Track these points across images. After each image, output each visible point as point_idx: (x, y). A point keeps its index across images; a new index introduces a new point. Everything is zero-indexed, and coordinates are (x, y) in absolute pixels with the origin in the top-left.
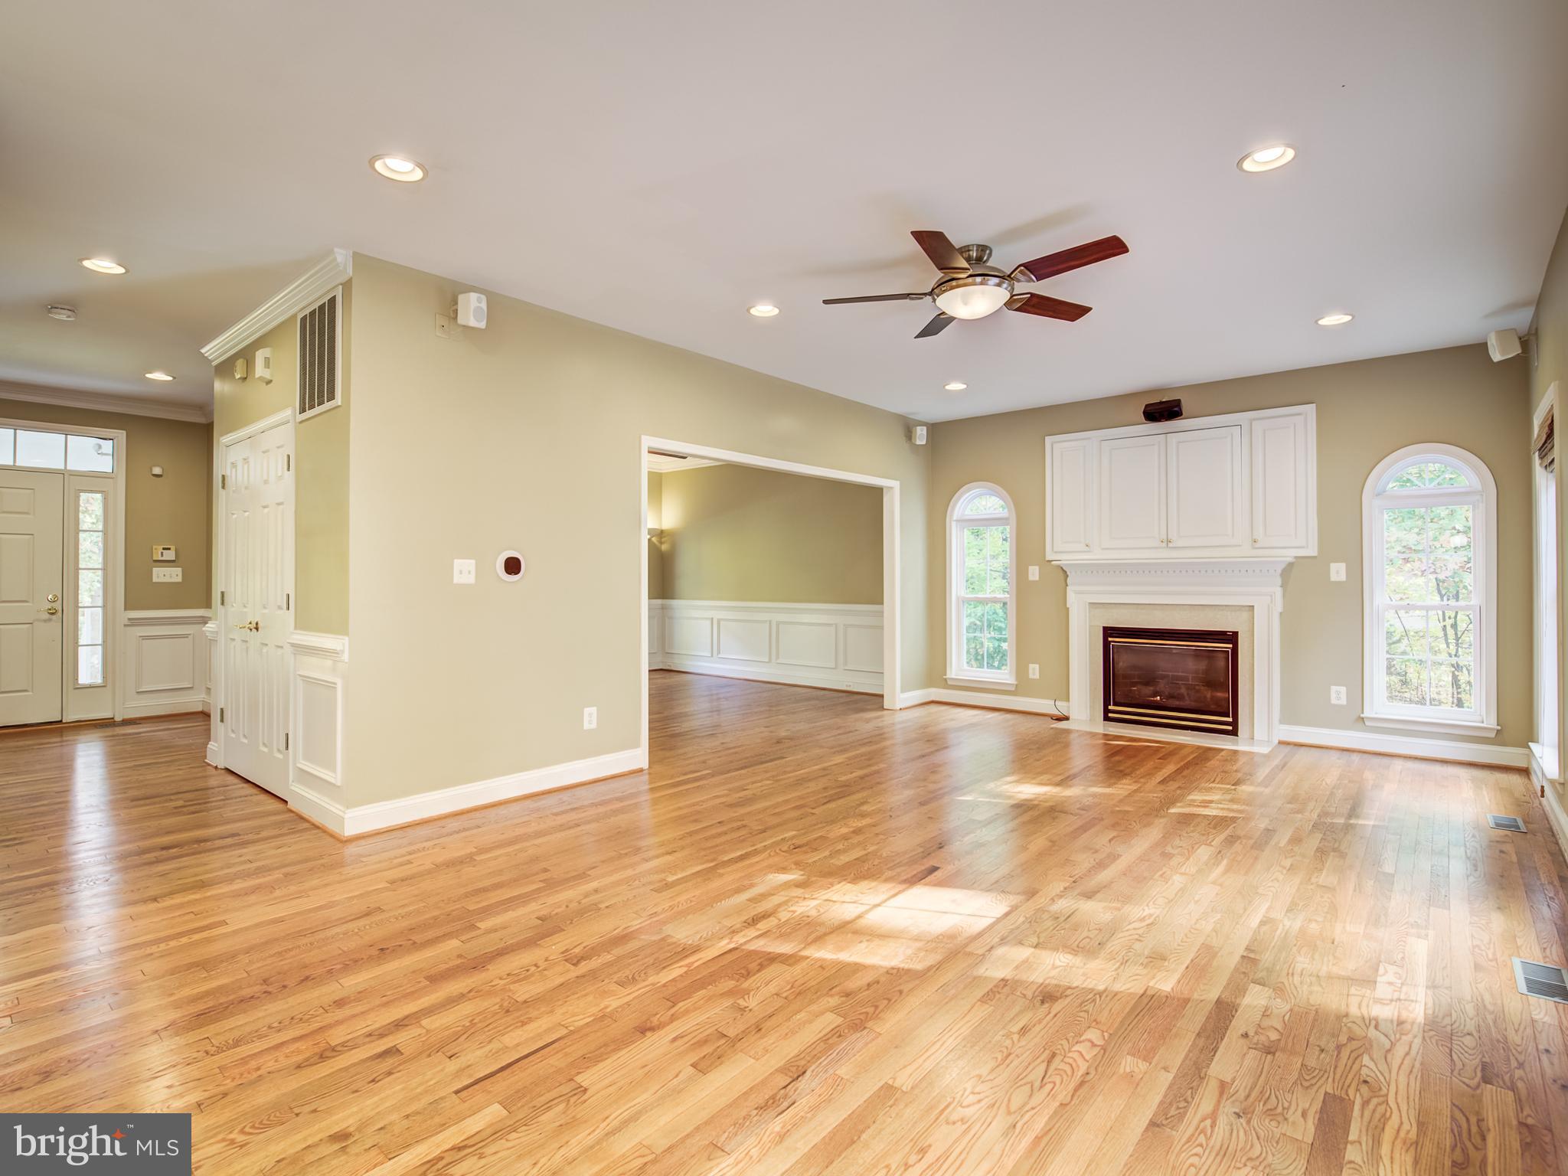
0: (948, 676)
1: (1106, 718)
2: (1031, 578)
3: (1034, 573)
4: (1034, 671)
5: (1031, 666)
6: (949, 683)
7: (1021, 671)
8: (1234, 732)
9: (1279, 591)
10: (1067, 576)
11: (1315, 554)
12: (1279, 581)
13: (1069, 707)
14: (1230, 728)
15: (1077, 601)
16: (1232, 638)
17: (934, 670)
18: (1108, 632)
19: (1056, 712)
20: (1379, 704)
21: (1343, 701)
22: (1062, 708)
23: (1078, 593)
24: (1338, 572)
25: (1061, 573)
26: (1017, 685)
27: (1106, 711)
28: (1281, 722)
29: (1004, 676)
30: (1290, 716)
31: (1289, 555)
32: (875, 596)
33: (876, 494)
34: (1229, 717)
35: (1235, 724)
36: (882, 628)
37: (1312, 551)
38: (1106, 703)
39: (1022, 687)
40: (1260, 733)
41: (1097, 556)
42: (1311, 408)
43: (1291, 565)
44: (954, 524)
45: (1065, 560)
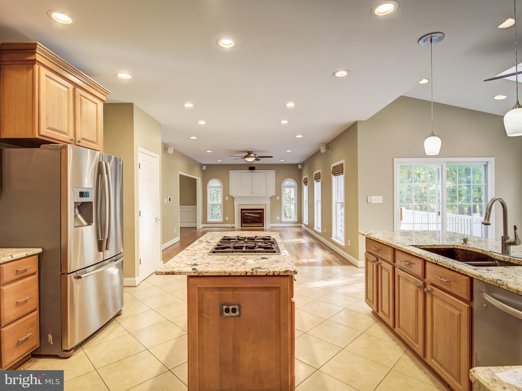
0: (207, 221)
1: (241, 226)
2: (226, 199)
3: (227, 198)
4: (227, 218)
5: (226, 217)
6: (208, 222)
7: (224, 218)
8: (263, 226)
9: (270, 201)
10: (234, 199)
11: (275, 195)
12: (270, 200)
13: (234, 225)
14: (262, 225)
15: (236, 204)
16: (263, 210)
17: (205, 221)
18: (242, 210)
19: (232, 226)
20: (284, 219)
21: (279, 219)
22: (233, 225)
23: (236, 202)
24: (278, 198)
25: (233, 199)
26: (223, 222)
27: (241, 225)
28: (270, 223)
29: (220, 220)
30: (272, 222)
31: (271, 195)
32: (195, 204)
33: (195, 180)
34: (262, 223)
35: (263, 225)
36: (196, 211)
37: (274, 195)
38: (241, 224)
39: (225, 222)
40: (267, 226)
41: (240, 195)
42: (274, 171)
43: (271, 197)
44: (208, 187)
45: (233, 196)
